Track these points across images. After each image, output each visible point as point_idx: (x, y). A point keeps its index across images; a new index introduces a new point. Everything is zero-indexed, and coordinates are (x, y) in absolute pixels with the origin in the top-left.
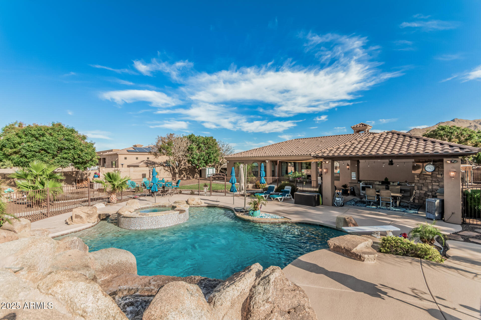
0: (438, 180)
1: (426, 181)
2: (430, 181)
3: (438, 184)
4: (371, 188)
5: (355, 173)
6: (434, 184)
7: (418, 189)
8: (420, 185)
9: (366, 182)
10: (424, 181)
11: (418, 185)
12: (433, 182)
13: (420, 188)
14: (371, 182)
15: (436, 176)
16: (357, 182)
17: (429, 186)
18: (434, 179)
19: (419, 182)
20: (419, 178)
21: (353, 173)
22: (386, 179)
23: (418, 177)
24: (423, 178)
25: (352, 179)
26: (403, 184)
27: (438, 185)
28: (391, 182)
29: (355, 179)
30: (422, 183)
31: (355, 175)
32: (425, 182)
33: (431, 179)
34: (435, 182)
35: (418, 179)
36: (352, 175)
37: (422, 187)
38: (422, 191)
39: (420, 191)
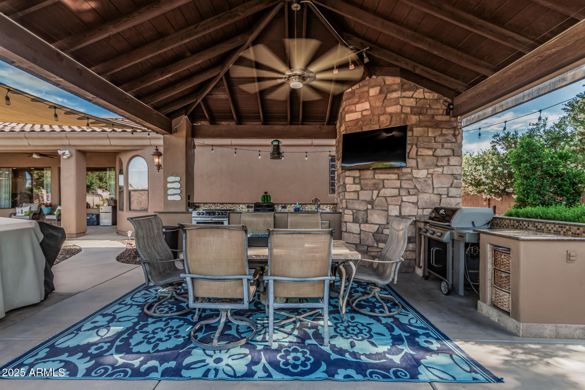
0: (415, 188)
1: (382, 191)
2: (395, 192)
3: (414, 199)
4: (226, 223)
5: (178, 179)
6: (404, 199)
7: (355, 221)
8: (362, 207)
9: (213, 207)
10: (376, 192)
11: (357, 206)
12: (403, 192)
13: (361, 215)
14: (225, 207)
15: (411, 173)
16: (183, 209)
17: (390, 207)
18: (405, 185)
19: (358, 198)
20: (359, 183)
21: (170, 179)
22: (266, 197)
23: (354, 183)
24: (370, 182)
25: (170, 198)
26: (308, 208)
27: (416, 204)
28: (276, 206)
29: (178, 198)
30: (369, 199)
31: (178, 185)
32: (378, 196)
33: (398, 184)
34: (409, 194)
35: (358, 187)
36: (169, 186)
37: (369, 211)
38: (368, 225)
39: (362, 225)
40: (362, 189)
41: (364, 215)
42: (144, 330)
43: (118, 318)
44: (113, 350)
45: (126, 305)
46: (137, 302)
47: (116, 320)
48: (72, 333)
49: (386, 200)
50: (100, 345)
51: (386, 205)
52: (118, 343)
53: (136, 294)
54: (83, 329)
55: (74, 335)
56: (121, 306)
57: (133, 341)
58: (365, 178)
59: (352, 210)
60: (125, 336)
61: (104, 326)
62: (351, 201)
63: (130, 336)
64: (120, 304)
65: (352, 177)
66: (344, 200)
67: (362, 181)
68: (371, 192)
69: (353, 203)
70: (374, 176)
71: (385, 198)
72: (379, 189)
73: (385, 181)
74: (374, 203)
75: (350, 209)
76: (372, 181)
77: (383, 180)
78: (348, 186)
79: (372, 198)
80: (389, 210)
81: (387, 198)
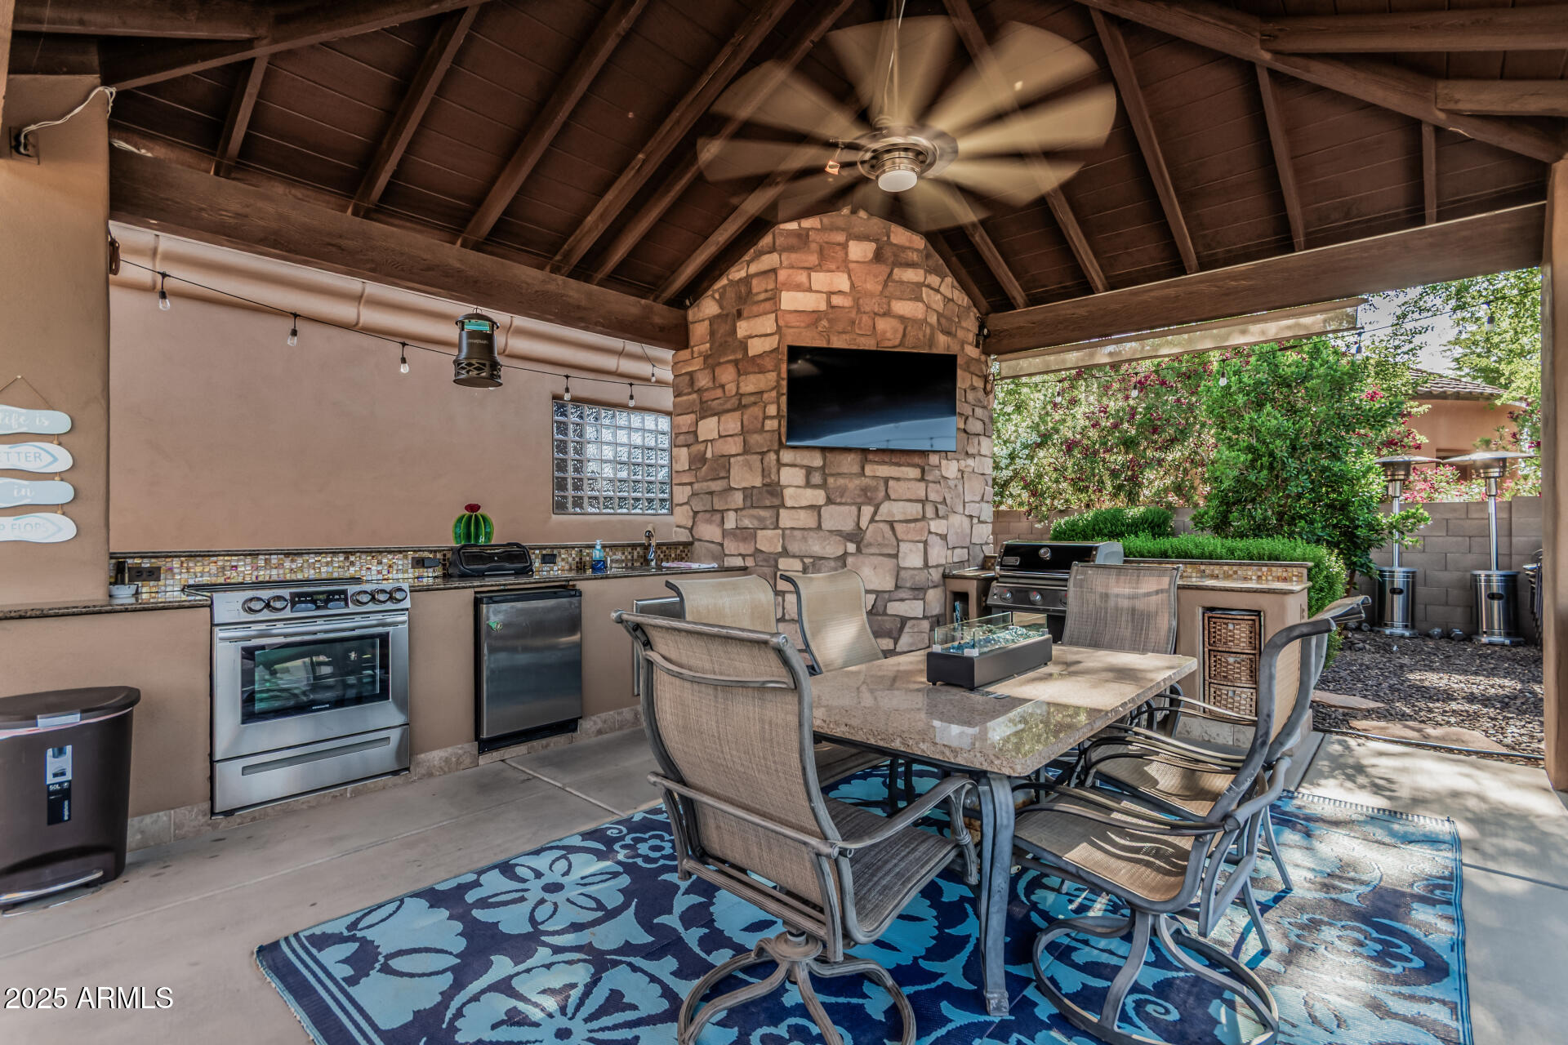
0: (944, 501)
1: (884, 508)
2: (916, 509)
3: (943, 527)
6: (932, 526)
8: (831, 549)
10: (867, 510)
11: (815, 547)
12: (929, 511)
15: (939, 467)
17: (904, 547)
18: (932, 494)
19: (819, 526)
20: (823, 486)
22: (472, 522)
23: (809, 485)
27: (945, 537)
30: (849, 526)
32: (872, 520)
33: (919, 490)
34: (937, 515)
35: (818, 497)
37: (850, 560)
40: (830, 501)
41: (835, 570)
49: (893, 529)
51: (893, 542)
58: (838, 471)
59: (801, 558)
62: (796, 533)
65: (801, 466)
66: (769, 532)
67: (831, 480)
68: (854, 509)
69: (805, 539)
70: (863, 468)
71: (891, 524)
72: (876, 502)
73: (891, 483)
74: (862, 539)
75: (794, 556)
76: (857, 482)
77: (886, 480)
78: (788, 492)
79: (858, 524)
80: (900, 555)
81: (895, 525)
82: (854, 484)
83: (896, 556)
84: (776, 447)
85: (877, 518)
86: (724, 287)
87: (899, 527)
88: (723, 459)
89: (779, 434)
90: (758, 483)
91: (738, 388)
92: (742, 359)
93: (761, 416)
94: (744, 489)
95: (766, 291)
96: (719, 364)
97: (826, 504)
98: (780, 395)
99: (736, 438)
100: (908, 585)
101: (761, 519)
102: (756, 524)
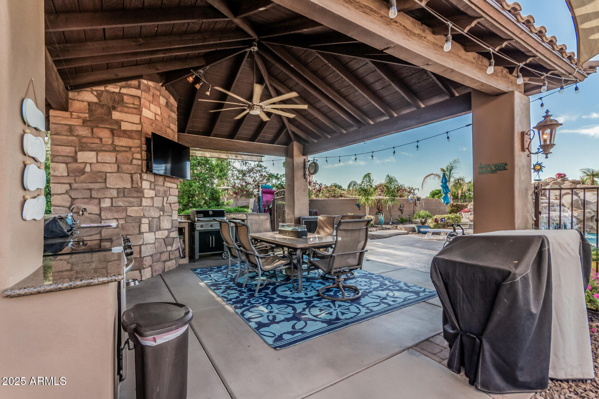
1: (169, 198)
7: (151, 229)
8: (157, 214)
10: (165, 199)
11: (153, 214)
13: (155, 223)
17: (173, 212)
19: (153, 205)
20: (154, 189)
23: (151, 188)
30: (160, 205)
35: (154, 193)
37: (161, 218)
38: (161, 231)
39: (156, 233)
40: (156, 196)
41: (157, 222)
42: (369, 288)
43: (379, 299)
44: (388, 285)
45: (368, 308)
46: (358, 308)
47: (381, 298)
48: (409, 299)
49: (171, 206)
50: (394, 289)
51: (171, 211)
52: (385, 287)
53: (352, 318)
54: (403, 300)
55: (408, 298)
56: (372, 308)
57: (378, 285)
58: (158, 184)
59: (148, 218)
60: (380, 288)
61: (390, 297)
62: (147, 208)
63: (377, 288)
64: (372, 311)
65: (149, 181)
66: (136, 208)
67: (156, 187)
68: (162, 198)
69: (149, 210)
70: (164, 183)
71: (170, 204)
72: (167, 196)
73: (171, 189)
74: (164, 210)
75: (146, 218)
76: (163, 188)
77: (170, 188)
78: (146, 191)
79: (163, 204)
80: (173, 215)
81: (172, 204)
82: (162, 189)
83: (171, 216)
84: (140, 172)
85: (167, 202)
86: (102, 91)
87: (172, 205)
88: (101, 174)
89: (142, 167)
90: (129, 186)
91: (113, 142)
92: (117, 129)
93: (131, 158)
94: (118, 189)
95: (133, 104)
96: (97, 127)
97: (155, 197)
98: (142, 151)
99: (112, 165)
100: (174, 226)
101: (130, 202)
102: (127, 204)
